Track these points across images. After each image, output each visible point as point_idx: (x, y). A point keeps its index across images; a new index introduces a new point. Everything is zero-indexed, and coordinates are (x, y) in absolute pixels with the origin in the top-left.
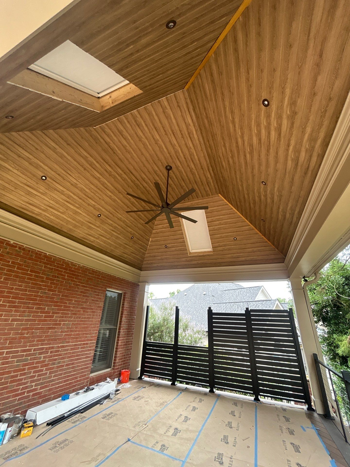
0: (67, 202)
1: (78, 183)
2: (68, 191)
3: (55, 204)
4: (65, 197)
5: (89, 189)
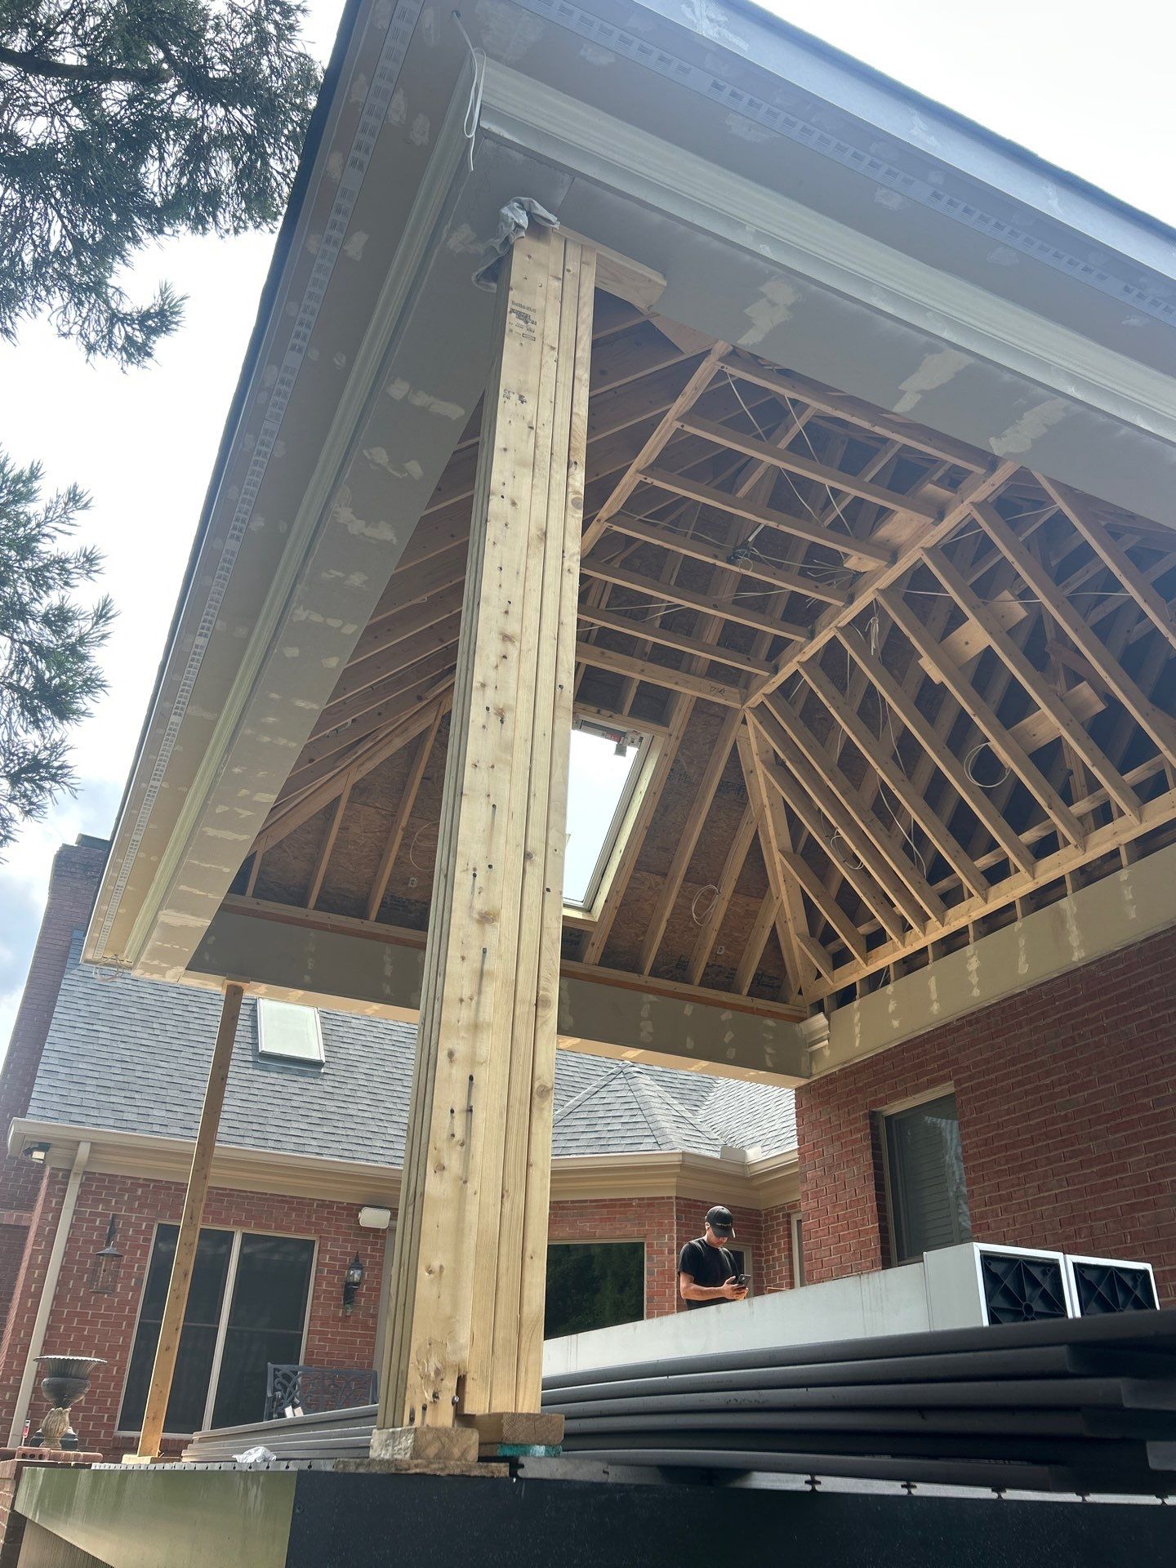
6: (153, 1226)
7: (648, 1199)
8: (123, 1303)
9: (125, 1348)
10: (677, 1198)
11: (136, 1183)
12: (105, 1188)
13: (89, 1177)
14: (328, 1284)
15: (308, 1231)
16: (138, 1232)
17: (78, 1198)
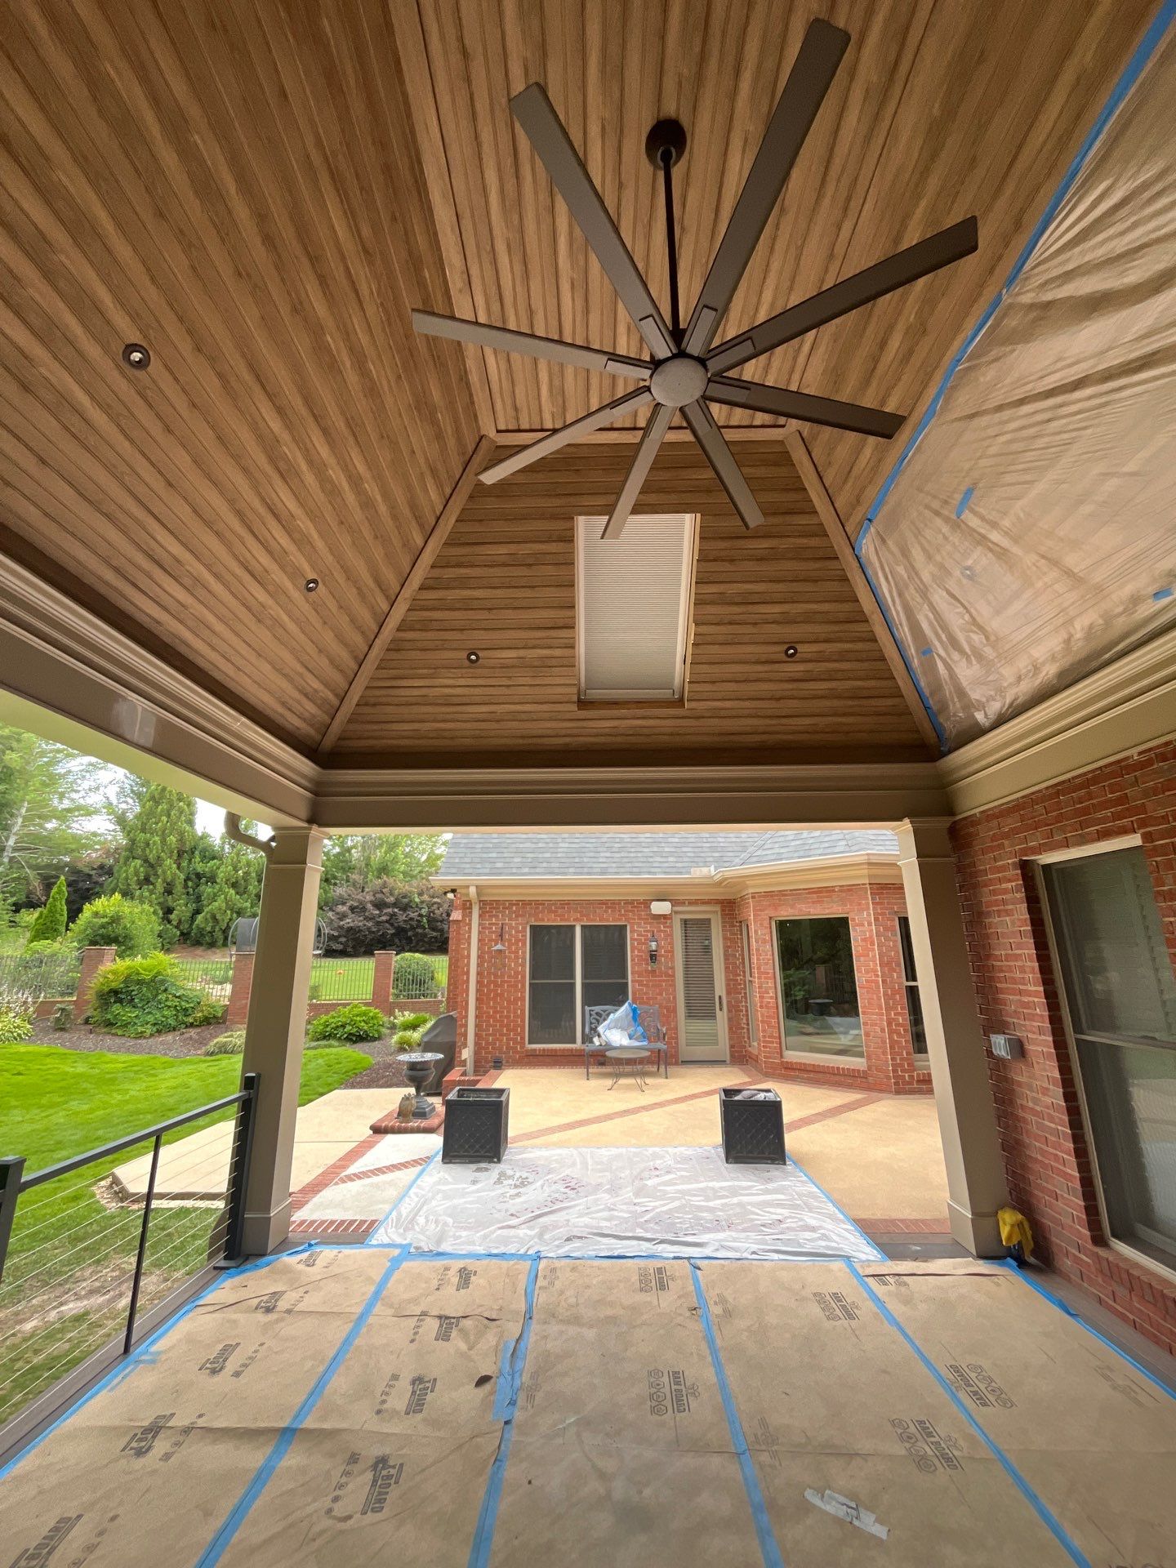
6: (525, 928)
7: (846, 886)
8: (517, 973)
9: (522, 998)
10: (869, 883)
11: (512, 904)
12: (494, 908)
13: (483, 904)
14: (639, 951)
15: (620, 920)
16: (518, 932)
17: (480, 916)
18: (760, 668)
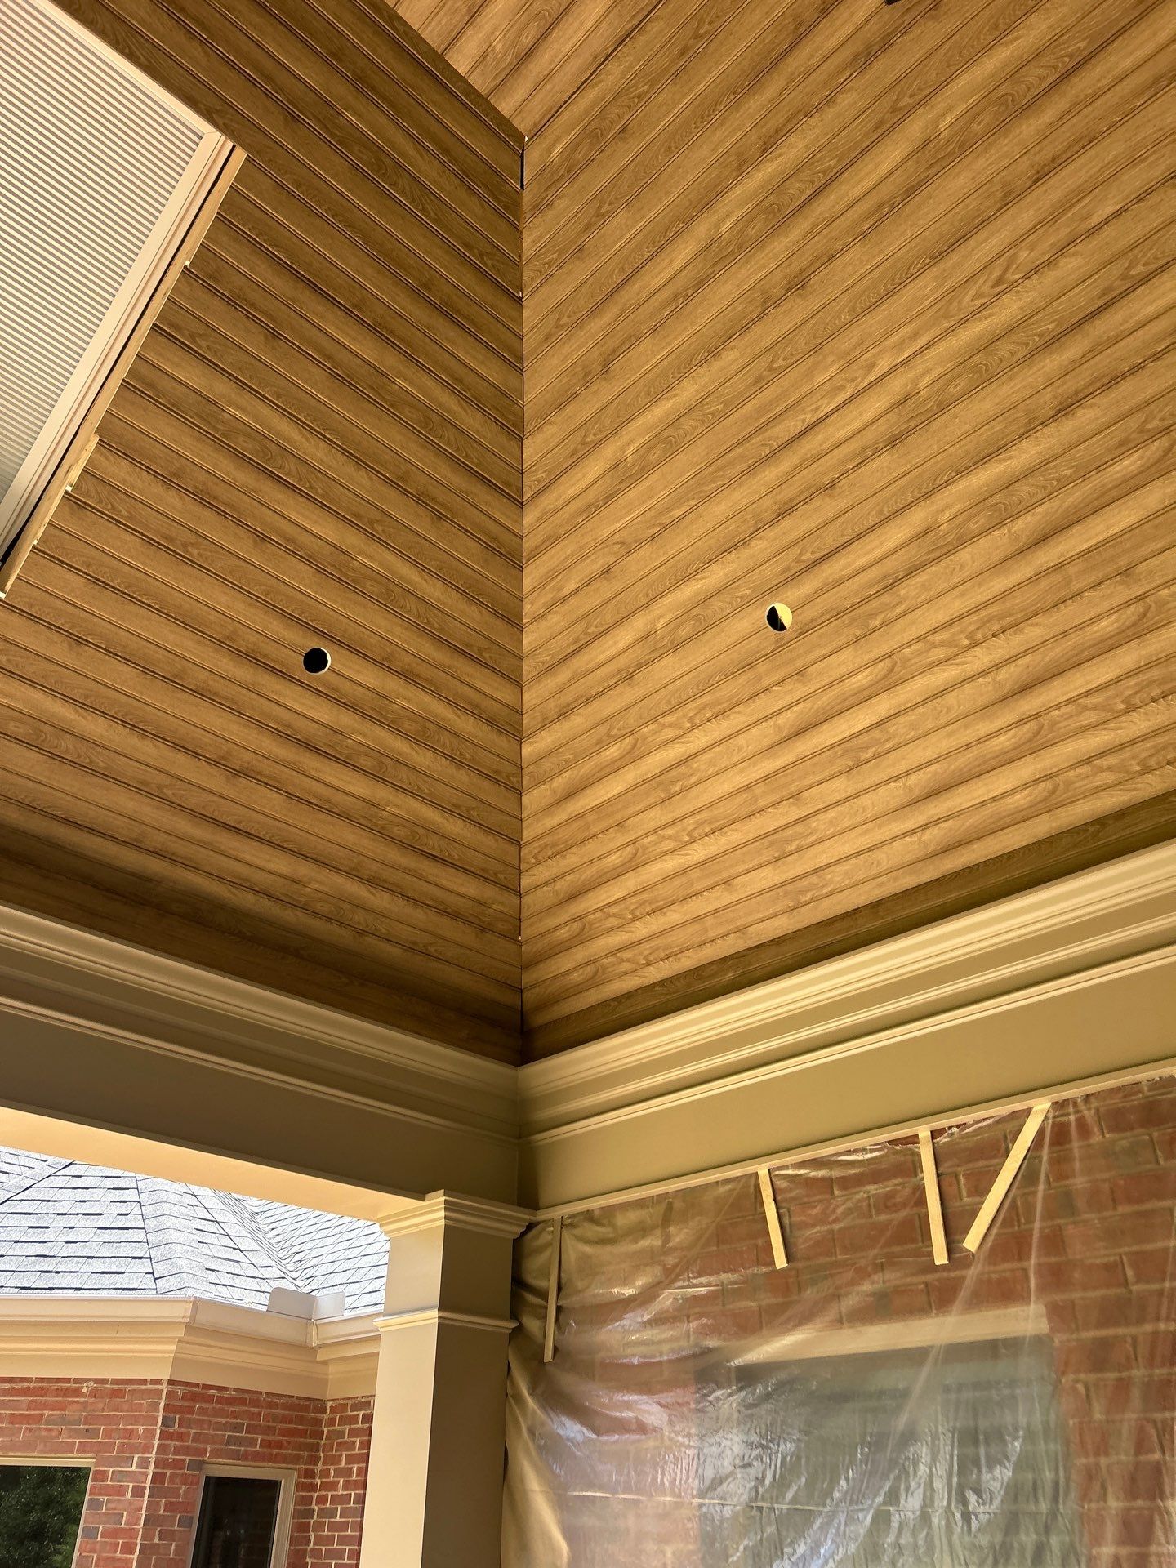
0: (1042, 539)
1: (897, 385)
2: (937, 489)
3: (1014, 642)
4: (984, 542)
5: (1003, 287)
7: (116, 1381)
10: (171, 1382)
18: (226, 664)
